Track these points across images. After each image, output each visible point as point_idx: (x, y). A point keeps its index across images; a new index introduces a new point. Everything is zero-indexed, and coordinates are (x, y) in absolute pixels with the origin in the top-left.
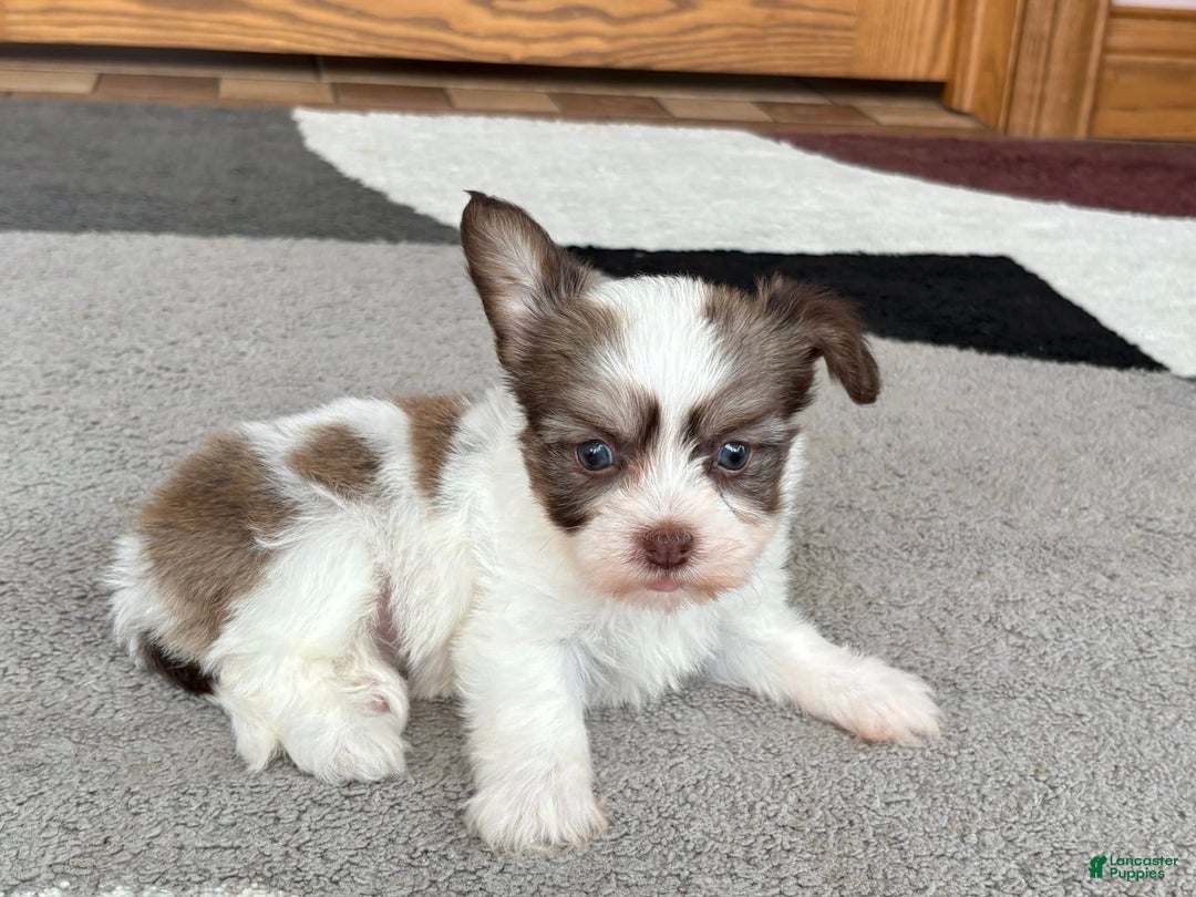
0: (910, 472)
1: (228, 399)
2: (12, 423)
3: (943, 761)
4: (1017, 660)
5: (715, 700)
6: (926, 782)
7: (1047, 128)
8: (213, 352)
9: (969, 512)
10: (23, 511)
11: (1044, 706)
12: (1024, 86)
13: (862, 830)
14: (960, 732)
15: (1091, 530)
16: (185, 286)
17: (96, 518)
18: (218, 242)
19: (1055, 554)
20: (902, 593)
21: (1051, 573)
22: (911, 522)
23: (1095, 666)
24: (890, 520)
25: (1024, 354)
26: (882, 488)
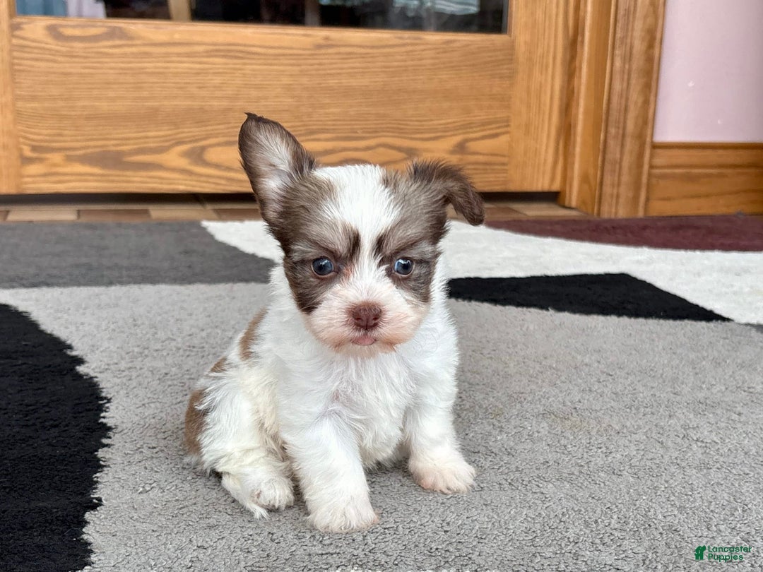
0: (615, 374)
2: (119, 376)
3: (686, 497)
4: (705, 452)
6: (680, 507)
7: (622, 213)
9: (654, 390)
10: (149, 415)
11: (727, 471)
12: (607, 189)
13: (656, 529)
14: (689, 485)
15: (720, 394)
16: (183, 308)
19: (706, 406)
20: (634, 427)
21: (708, 414)
22: (625, 395)
23: (746, 453)
24: (614, 396)
25: (654, 317)
26: (603, 381)
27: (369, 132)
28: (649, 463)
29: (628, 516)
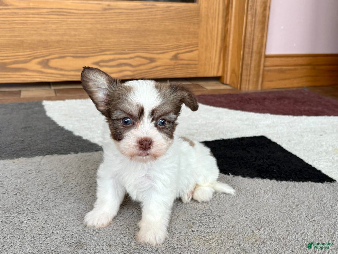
7: (251, 88)
12: (244, 77)
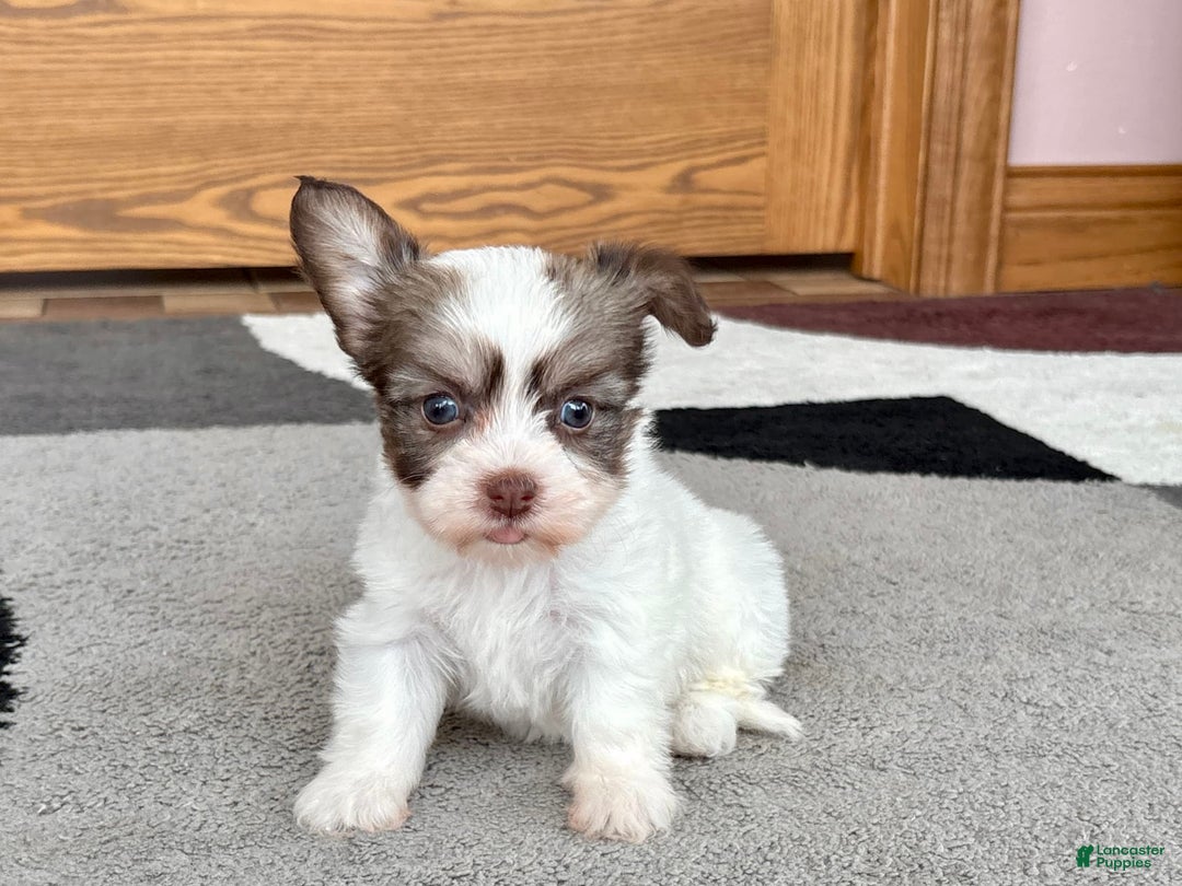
0: (902, 580)
1: (250, 563)
2: (49, 596)
3: (992, 811)
4: (1039, 725)
5: (771, 776)
6: (981, 829)
8: (225, 525)
9: (965, 609)
10: (84, 668)
11: (1074, 761)
13: (932, 872)
14: (1002, 787)
15: (1079, 616)
16: (181, 472)
17: (155, 670)
18: (203, 433)
19: (1052, 638)
20: (920, 679)
21: (1052, 653)
22: (913, 620)
23: (1110, 727)
24: (894, 621)
25: (983, 475)
26: (879, 594)
27: (530, 159)
28: (935, 747)
29: (885, 849)
